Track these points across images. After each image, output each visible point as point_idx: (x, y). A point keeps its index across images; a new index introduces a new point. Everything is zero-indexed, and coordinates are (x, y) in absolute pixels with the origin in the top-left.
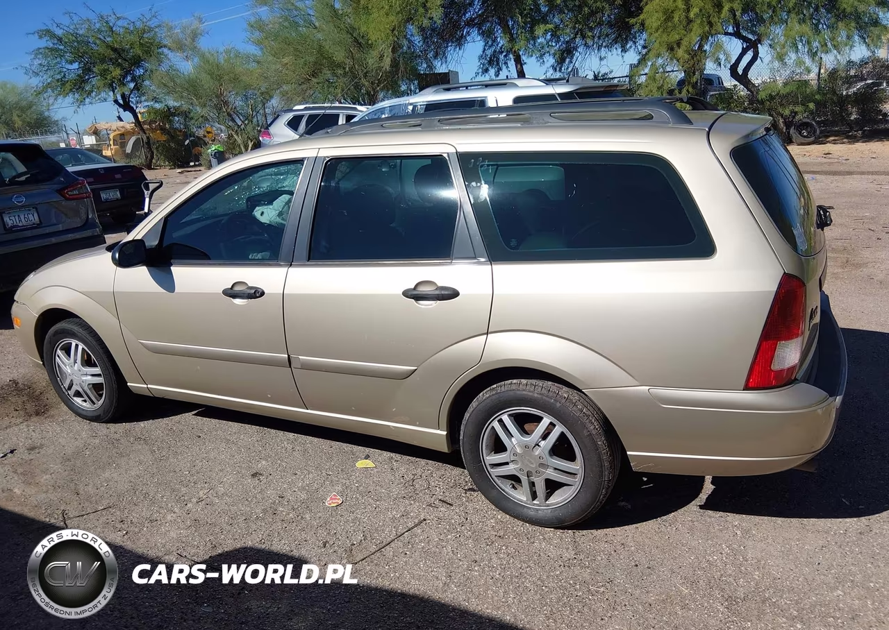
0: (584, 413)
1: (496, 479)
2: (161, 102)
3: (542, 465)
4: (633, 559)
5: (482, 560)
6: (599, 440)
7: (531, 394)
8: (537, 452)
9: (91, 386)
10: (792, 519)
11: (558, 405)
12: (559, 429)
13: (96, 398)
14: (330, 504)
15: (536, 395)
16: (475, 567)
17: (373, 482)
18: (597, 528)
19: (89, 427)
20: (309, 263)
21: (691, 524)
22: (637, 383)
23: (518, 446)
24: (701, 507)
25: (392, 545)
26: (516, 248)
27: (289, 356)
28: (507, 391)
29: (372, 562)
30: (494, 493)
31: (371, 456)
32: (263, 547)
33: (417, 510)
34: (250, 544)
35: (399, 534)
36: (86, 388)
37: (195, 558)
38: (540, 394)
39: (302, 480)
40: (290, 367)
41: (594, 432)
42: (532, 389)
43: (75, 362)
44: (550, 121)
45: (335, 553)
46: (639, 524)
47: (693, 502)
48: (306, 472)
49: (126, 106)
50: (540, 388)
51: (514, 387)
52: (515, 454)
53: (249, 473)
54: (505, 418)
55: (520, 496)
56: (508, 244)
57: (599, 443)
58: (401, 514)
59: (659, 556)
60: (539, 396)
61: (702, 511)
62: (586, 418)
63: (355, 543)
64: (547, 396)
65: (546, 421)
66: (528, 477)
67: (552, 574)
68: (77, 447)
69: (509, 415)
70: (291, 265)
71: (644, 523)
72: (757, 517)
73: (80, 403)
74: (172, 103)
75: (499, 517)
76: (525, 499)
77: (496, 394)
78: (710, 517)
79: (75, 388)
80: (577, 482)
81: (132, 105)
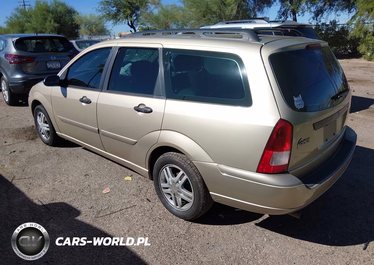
0: (195, 171)
1: (164, 194)
2: (146, 26)
3: (179, 191)
4: (209, 240)
5: (146, 227)
6: (199, 185)
7: (175, 159)
8: (177, 185)
9: (47, 131)
10: (296, 239)
11: (185, 166)
12: (186, 177)
13: (48, 136)
14: (104, 192)
15: (177, 160)
16: (141, 229)
17: (127, 186)
18: (202, 224)
19: (45, 147)
20: (107, 91)
21: (246, 230)
22: (213, 162)
23: (171, 181)
24: (256, 224)
25: (116, 213)
26: (176, 93)
27: (98, 129)
28: (168, 157)
29: (104, 218)
30: (163, 200)
31: (133, 175)
32: (70, 203)
33: (135, 201)
34: (66, 201)
35: (122, 209)
36: (45, 132)
37: (44, 203)
38: (179, 160)
39: (101, 180)
40: (99, 133)
41: (198, 181)
42: (176, 158)
43: (42, 121)
44: (202, 36)
45: (93, 212)
46: (222, 226)
47: (254, 221)
48: (105, 177)
49: (132, 26)
50: (180, 157)
51: (170, 155)
52: (170, 185)
53: (84, 174)
54: (168, 168)
55: (172, 203)
56: (174, 91)
57: (199, 186)
58: (127, 201)
59: (221, 242)
60: (178, 161)
61: (255, 226)
62: (195, 174)
63: (103, 209)
64: (181, 161)
65: (182, 172)
66: (174, 195)
67: (170, 239)
68: (36, 153)
69: (169, 167)
70: (101, 91)
71: (225, 226)
72: (280, 234)
73: (44, 137)
74: (150, 26)
75: (166, 210)
76: (174, 205)
77: (164, 157)
78: (257, 229)
79: (42, 131)
80: (191, 201)
81: (134, 26)
